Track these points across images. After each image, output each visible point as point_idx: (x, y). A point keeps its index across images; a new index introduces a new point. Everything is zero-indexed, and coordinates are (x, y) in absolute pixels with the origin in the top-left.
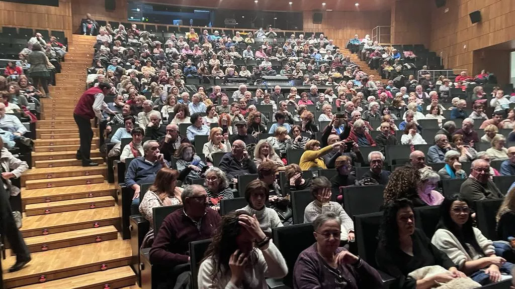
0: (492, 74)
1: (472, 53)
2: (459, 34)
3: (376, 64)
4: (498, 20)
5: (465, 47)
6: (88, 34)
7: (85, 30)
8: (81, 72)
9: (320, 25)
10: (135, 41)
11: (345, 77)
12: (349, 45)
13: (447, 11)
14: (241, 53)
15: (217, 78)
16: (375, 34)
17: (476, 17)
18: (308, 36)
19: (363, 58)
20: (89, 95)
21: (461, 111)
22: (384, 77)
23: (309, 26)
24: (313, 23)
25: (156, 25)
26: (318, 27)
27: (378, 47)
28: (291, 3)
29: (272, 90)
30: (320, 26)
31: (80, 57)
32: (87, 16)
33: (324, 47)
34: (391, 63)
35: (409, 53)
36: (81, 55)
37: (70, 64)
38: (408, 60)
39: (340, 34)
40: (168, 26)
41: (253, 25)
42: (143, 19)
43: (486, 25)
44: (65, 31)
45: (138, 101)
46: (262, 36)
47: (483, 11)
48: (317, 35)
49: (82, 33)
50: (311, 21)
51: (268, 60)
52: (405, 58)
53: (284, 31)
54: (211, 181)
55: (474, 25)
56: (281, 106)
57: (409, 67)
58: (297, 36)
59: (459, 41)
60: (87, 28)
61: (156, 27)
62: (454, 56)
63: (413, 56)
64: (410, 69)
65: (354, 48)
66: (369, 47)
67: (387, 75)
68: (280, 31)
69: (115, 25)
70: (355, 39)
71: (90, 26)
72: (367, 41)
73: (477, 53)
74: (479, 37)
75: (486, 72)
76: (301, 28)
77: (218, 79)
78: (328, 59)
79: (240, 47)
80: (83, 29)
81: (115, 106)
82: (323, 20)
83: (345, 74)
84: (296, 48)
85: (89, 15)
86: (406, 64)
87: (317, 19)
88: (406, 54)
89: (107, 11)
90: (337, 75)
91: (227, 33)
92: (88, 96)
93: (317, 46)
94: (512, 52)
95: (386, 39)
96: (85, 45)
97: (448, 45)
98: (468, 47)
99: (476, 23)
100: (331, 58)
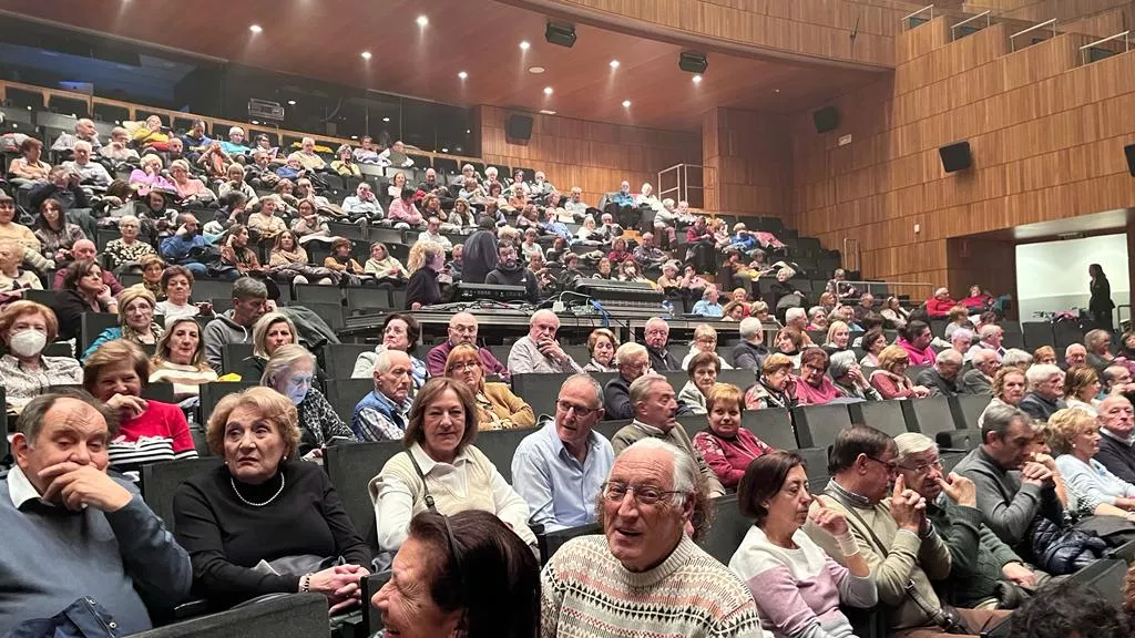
1: (942, 247)
2: (893, 195)
4: (1034, 167)
5: (917, 228)
9: (524, 149)
13: (845, 140)
15: (299, 279)
16: (670, 184)
17: (958, 158)
18: (504, 172)
23: (495, 147)
24: (508, 142)
26: (519, 151)
28: (463, 75)
34: (744, 258)
35: (769, 236)
40: (47, 94)
41: (332, 127)
43: (988, 179)
46: (376, 161)
47: (974, 144)
48: (529, 176)
50: (500, 134)
51: (436, 231)
53: (428, 154)
55: (949, 174)
59: (895, 213)
62: (879, 251)
63: (778, 244)
68: (417, 152)
70: (623, 194)
73: (954, 243)
74: (968, 206)
76: (473, 149)
78: (590, 238)
82: (532, 135)
87: (518, 128)
88: (761, 238)
94: (1017, 247)
95: (696, 201)
97: (857, 221)
98: (927, 227)
99: (954, 173)
100: (598, 237)
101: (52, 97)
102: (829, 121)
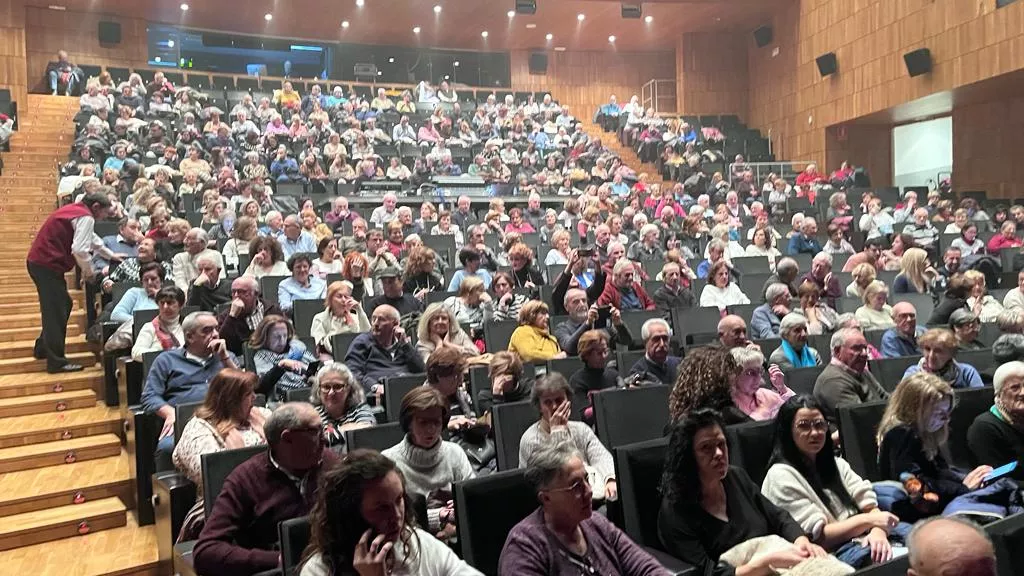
0: (860, 170)
1: (823, 131)
2: (799, 95)
3: (651, 153)
4: (868, 71)
5: (810, 120)
6: (61, 92)
7: (55, 86)
8: (45, 173)
10: (164, 108)
11: (593, 178)
12: (599, 117)
13: (776, 53)
14: (388, 130)
15: (341, 181)
16: (647, 95)
17: (828, 65)
18: (521, 98)
19: (628, 141)
20: (60, 220)
21: (807, 241)
22: (667, 177)
23: (523, 78)
24: (530, 73)
25: (211, 76)
26: (539, 80)
27: (654, 121)
28: (485, 34)
29: (453, 206)
30: (543, 79)
31: (45, 141)
32: (60, 57)
33: (553, 118)
34: (679, 150)
35: (711, 130)
36: (45, 138)
37: (21, 156)
38: (711, 144)
39: (583, 95)
40: (235, 78)
41: (412, 76)
42: (182, 61)
43: (845, 78)
44: (11, 88)
45: (173, 231)
47: (840, 54)
48: (539, 98)
49: (49, 92)
50: (525, 68)
51: (444, 146)
52: (705, 141)
53: (475, 90)
54: (331, 391)
55: (824, 78)
56: (472, 236)
57: (713, 158)
58: (501, 98)
59: (800, 108)
60: (60, 81)
61: (211, 79)
62: (792, 137)
63: (720, 137)
64: (716, 162)
65: (610, 123)
66: (637, 121)
67: (673, 174)
68: (465, 88)
69: (120, 75)
71: (66, 77)
72: (633, 110)
73: (832, 131)
74: (835, 102)
75: (849, 167)
76: (506, 83)
77: (342, 184)
78: (560, 143)
79: (388, 121)
80: (49, 84)
81: (121, 242)
82: (549, 67)
83: (595, 171)
84: (499, 123)
85: (64, 54)
86: (707, 152)
87: (538, 65)
88: (707, 132)
89: (101, 46)
90: (580, 173)
91: (359, 91)
92: (59, 223)
93: (539, 118)
94: (897, 130)
95: (669, 105)
96: (54, 117)
97: (781, 116)
98: (815, 120)
99: (829, 76)
100: (566, 142)
101: (239, 80)
102: (765, 37)
